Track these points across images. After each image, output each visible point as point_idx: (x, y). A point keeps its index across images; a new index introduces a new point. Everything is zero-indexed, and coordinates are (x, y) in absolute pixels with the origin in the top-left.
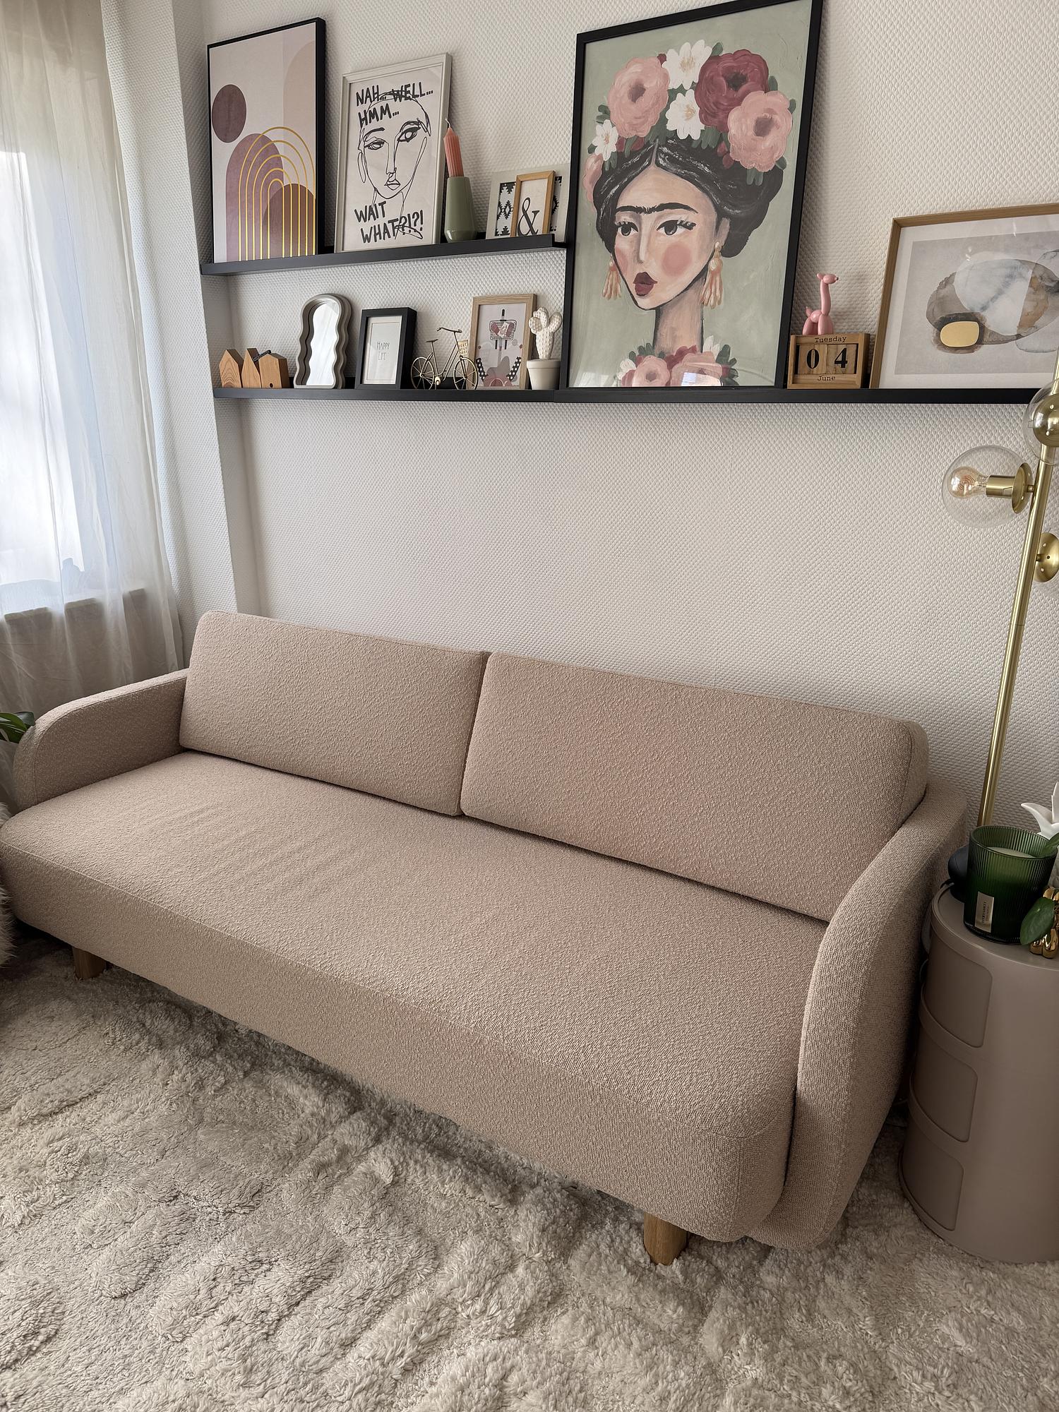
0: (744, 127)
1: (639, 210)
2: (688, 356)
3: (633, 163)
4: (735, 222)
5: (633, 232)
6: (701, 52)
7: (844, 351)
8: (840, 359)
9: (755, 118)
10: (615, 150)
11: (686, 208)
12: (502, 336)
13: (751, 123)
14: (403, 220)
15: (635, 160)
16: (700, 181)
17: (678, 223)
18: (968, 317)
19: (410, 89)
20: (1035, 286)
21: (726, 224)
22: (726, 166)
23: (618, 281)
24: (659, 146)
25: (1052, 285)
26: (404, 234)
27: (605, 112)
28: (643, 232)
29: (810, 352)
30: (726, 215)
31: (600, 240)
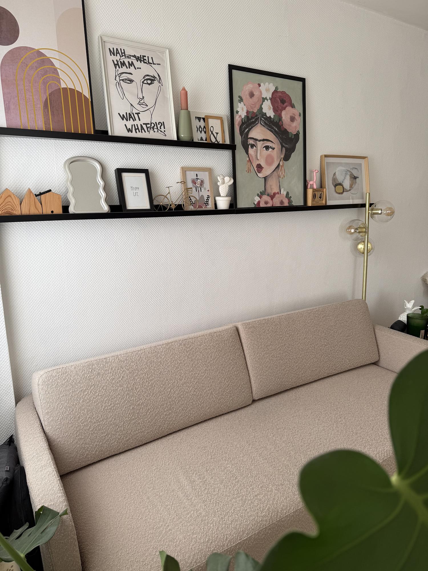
0: (287, 118)
1: (256, 140)
3: (252, 122)
4: (287, 150)
5: (254, 148)
6: (272, 88)
7: (321, 194)
10: (246, 114)
11: (272, 142)
13: (289, 117)
15: (253, 120)
16: (275, 133)
17: (269, 147)
21: (284, 149)
22: (282, 129)
23: (251, 166)
24: (261, 117)
26: (154, 132)
27: (241, 100)
28: (258, 148)
29: (314, 194)
30: (284, 147)
31: (243, 149)
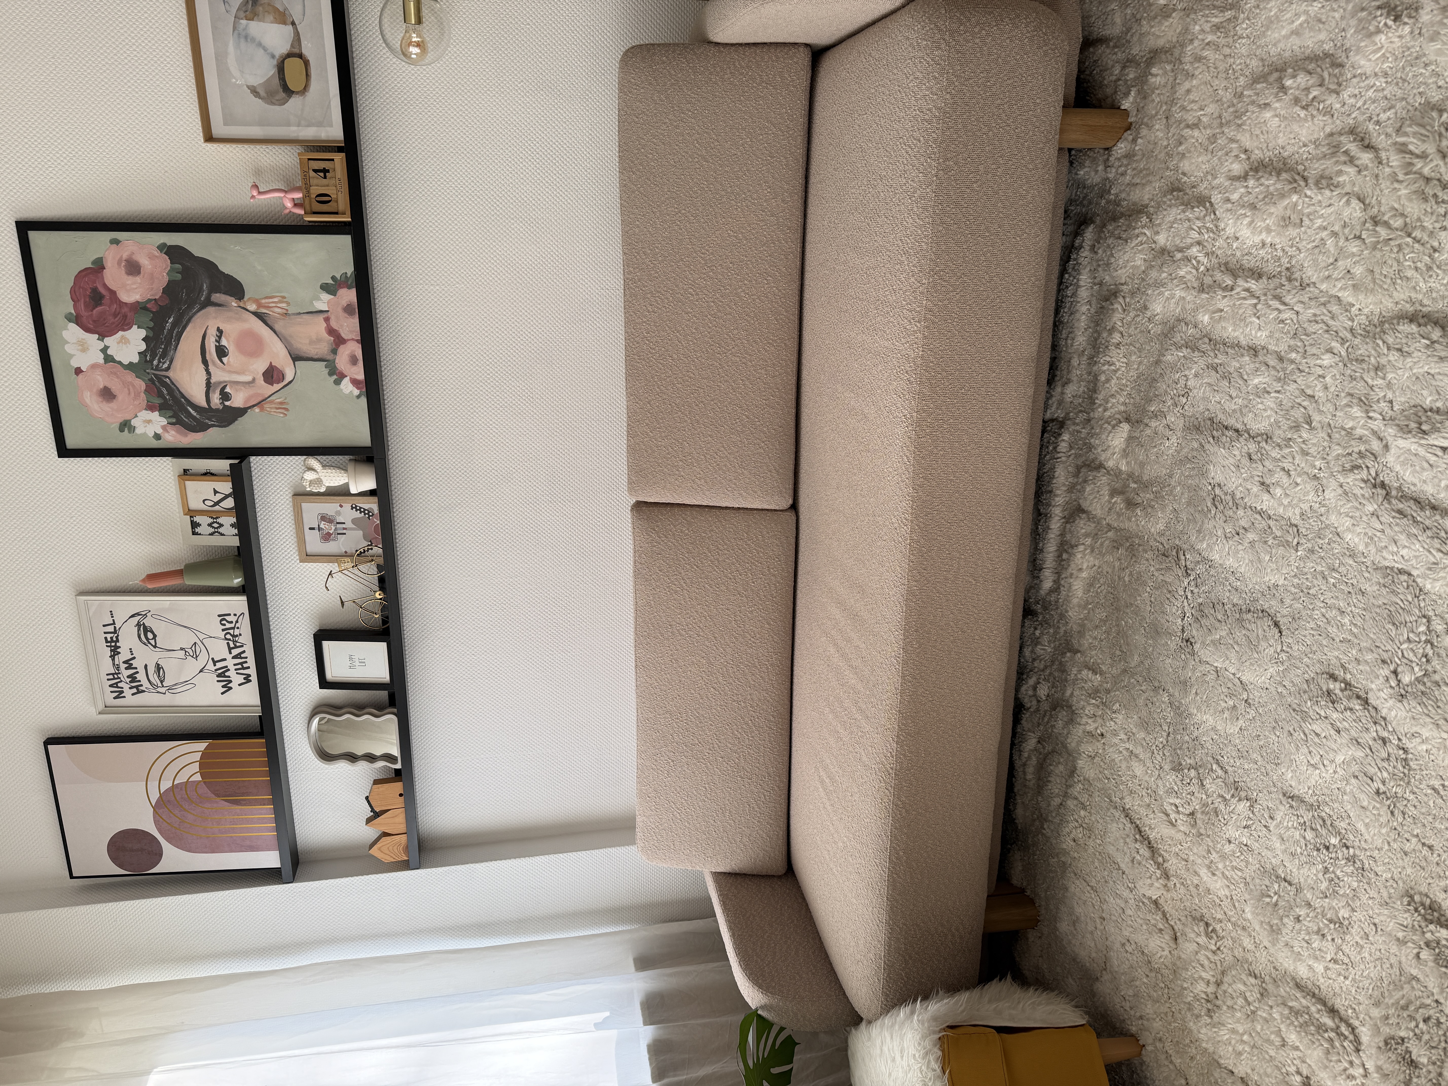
0: (135, 286)
1: (208, 384)
2: (334, 324)
3: (168, 394)
4: (214, 289)
5: (228, 390)
6: (73, 333)
7: (315, 171)
8: (322, 174)
9: (126, 276)
10: (157, 413)
11: (204, 337)
12: (333, 528)
13: (130, 280)
14: (228, 636)
15: (165, 392)
16: (181, 325)
17: (218, 344)
19: (109, 636)
20: (252, 16)
21: (217, 297)
22: (166, 301)
23: (272, 402)
24: (152, 369)
26: (240, 635)
27: (126, 426)
28: (227, 379)
29: (318, 202)
30: (208, 297)
31: (236, 422)
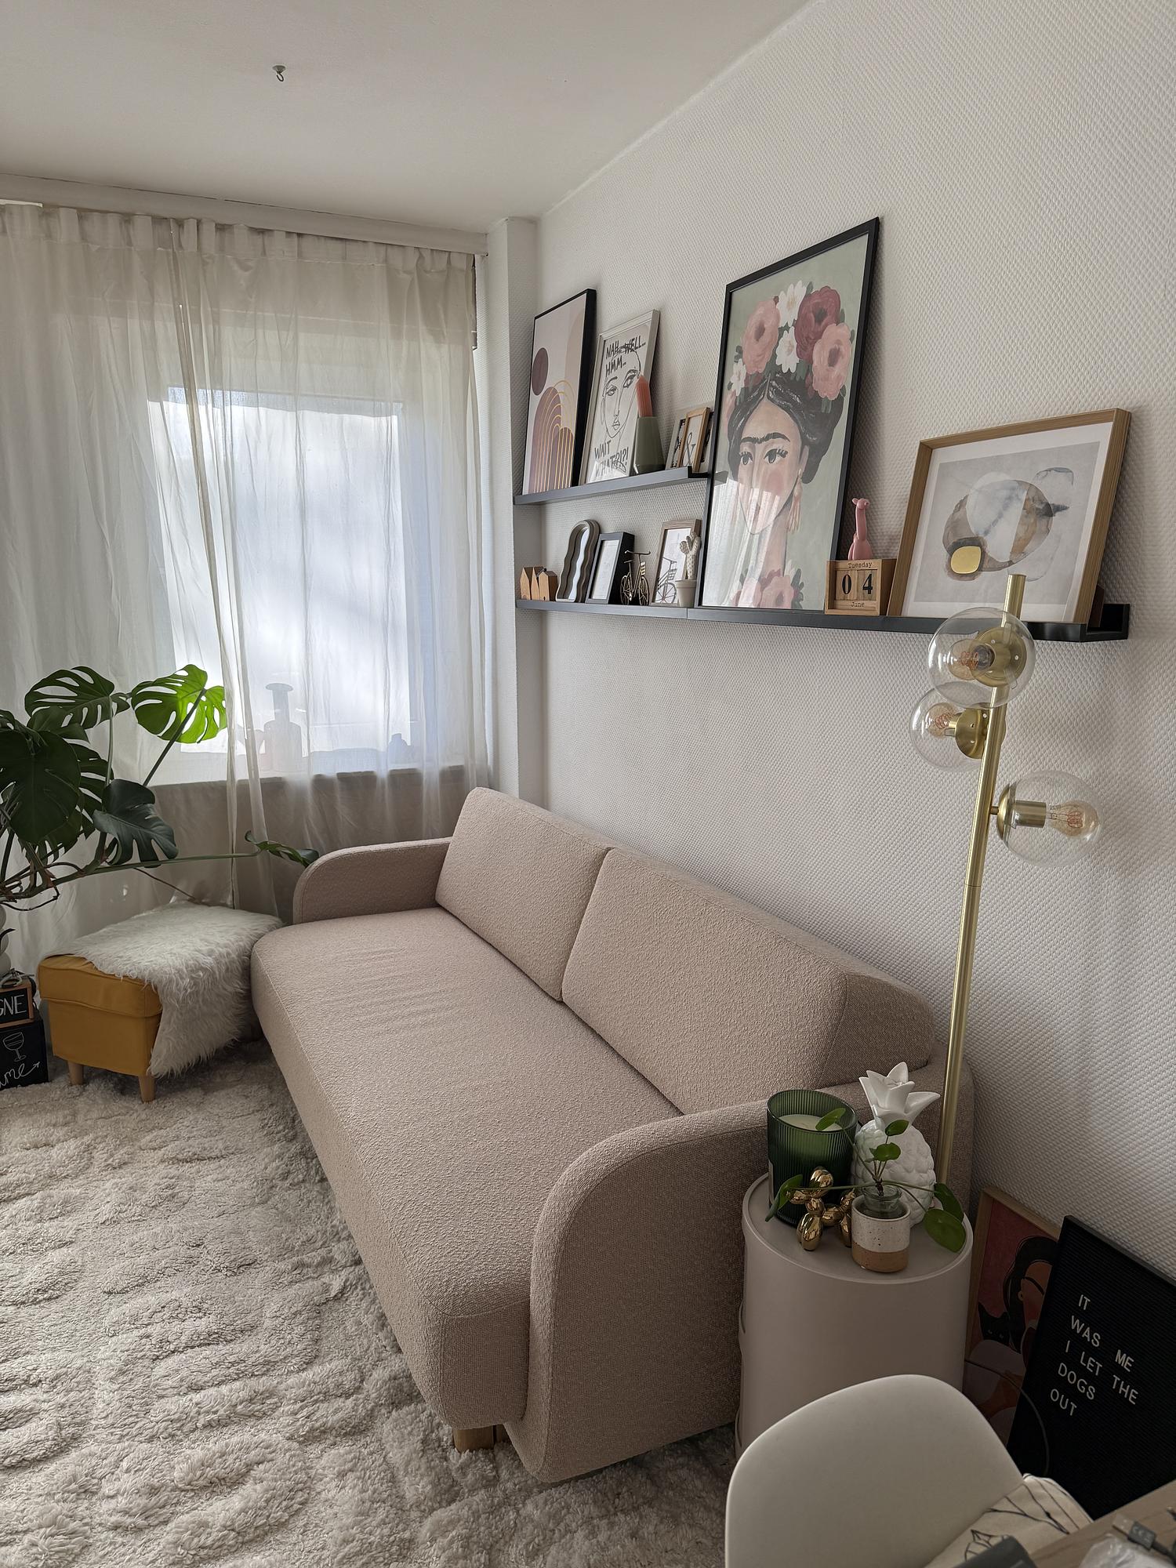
0: (822, 359)
1: (754, 441)
2: (775, 579)
3: (753, 397)
4: (812, 450)
6: (798, 292)
7: (871, 578)
8: (867, 585)
9: (828, 350)
10: (743, 386)
11: (784, 437)
14: (619, 455)
16: (793, 411)
17: (777, 452)
18: (975, 541)
19: (634, 342)
20: (1028, 510)
22: (810, 395)
24: (770, 380)
25: (1041, 507)
27: (740, 352)
28: (756, 460)
29: (844, 578)
30: (807, 442)
